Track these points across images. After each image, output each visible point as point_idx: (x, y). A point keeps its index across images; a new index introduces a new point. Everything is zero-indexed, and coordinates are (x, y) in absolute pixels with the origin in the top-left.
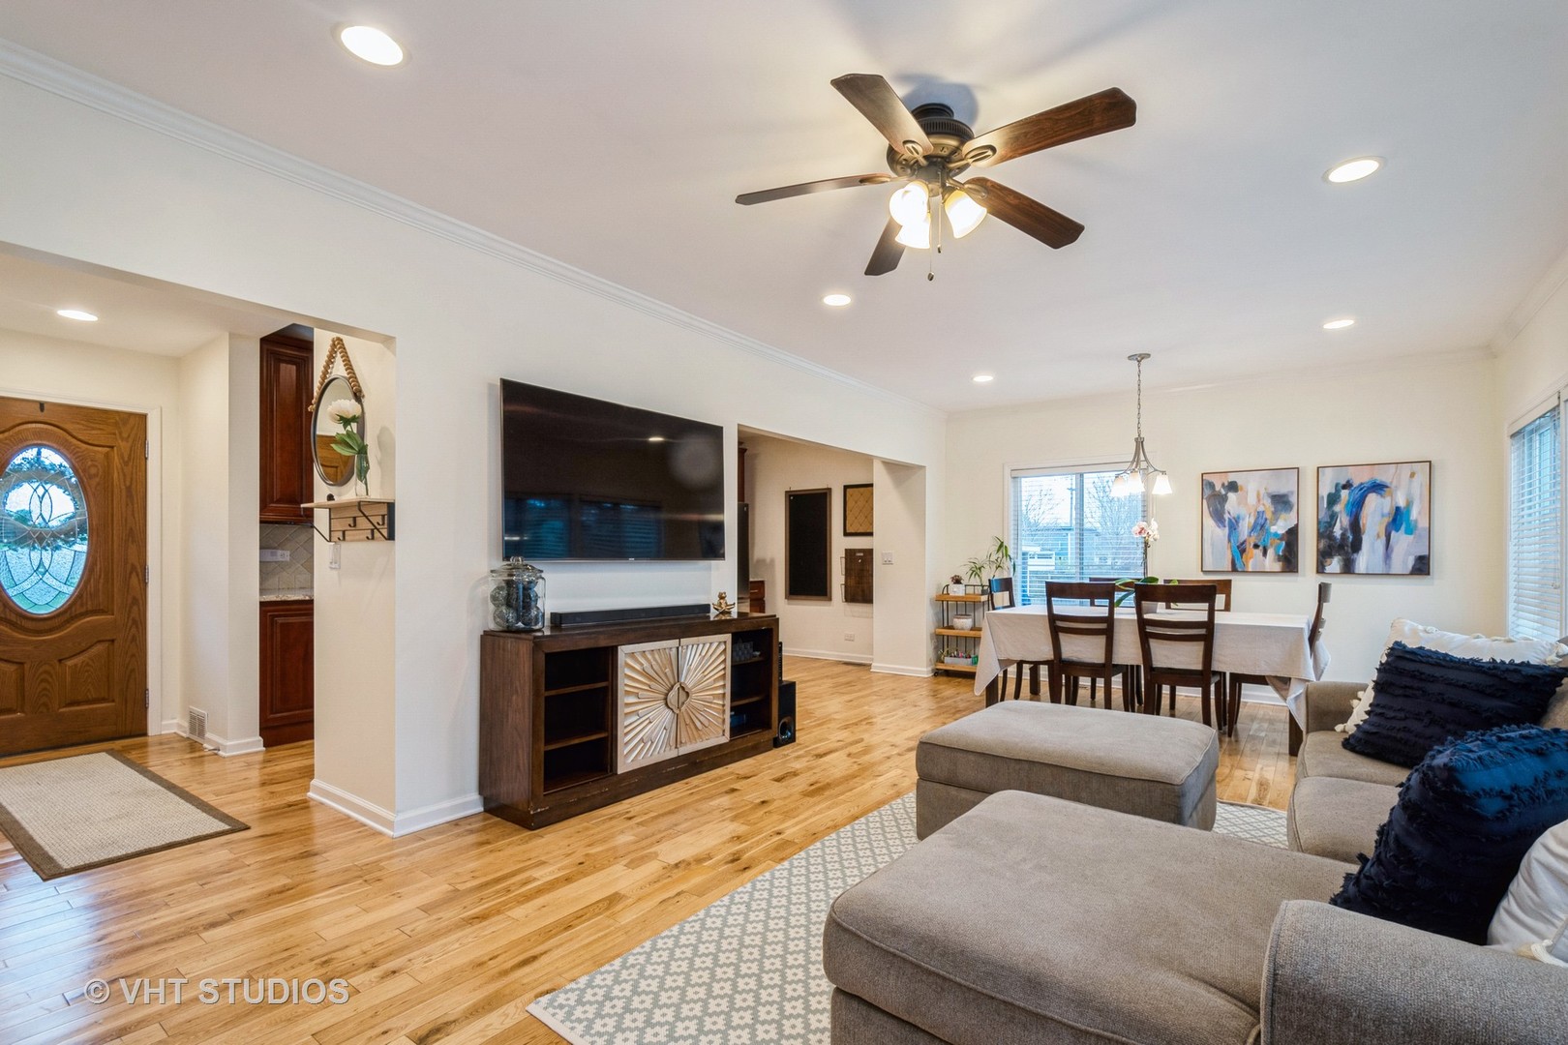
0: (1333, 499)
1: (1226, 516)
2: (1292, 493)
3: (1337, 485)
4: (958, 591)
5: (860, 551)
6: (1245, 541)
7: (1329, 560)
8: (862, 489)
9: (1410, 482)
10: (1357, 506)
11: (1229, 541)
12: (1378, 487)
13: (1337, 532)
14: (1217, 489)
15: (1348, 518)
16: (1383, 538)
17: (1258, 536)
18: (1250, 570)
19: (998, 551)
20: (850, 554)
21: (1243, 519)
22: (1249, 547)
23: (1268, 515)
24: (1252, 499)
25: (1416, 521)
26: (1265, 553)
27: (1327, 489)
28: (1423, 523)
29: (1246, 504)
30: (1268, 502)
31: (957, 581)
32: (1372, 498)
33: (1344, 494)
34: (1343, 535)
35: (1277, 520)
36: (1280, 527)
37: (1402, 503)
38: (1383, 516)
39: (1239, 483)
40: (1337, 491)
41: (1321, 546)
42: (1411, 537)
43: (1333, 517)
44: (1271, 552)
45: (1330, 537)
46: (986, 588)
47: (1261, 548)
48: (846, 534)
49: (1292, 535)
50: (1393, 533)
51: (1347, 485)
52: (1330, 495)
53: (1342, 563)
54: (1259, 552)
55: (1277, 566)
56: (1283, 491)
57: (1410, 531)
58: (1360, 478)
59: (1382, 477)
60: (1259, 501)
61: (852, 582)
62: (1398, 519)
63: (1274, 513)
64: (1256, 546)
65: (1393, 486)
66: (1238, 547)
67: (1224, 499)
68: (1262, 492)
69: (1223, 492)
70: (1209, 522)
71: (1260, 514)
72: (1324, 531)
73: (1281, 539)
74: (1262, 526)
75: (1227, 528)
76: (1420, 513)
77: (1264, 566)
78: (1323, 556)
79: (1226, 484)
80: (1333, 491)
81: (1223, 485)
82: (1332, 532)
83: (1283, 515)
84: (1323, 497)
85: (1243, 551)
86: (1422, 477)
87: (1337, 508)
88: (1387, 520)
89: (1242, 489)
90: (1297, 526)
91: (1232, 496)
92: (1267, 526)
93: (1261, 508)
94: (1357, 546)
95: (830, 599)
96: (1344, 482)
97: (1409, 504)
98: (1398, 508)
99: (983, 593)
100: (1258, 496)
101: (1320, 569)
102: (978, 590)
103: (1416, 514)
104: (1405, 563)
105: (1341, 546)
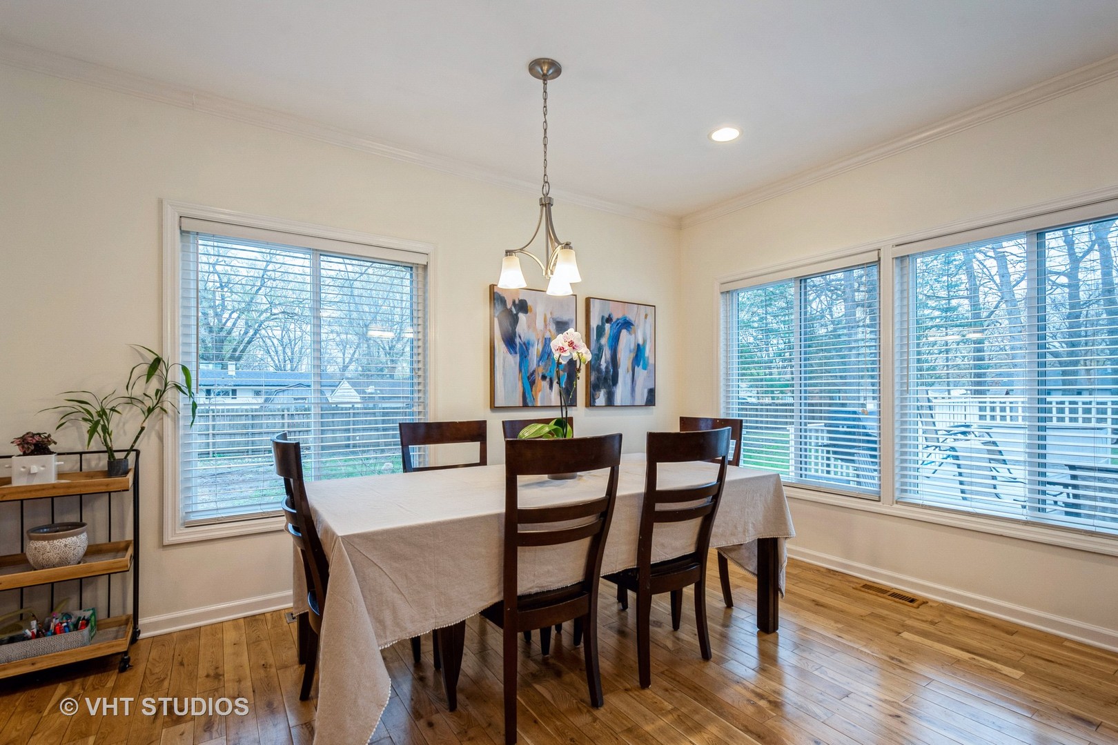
0: (600, 331)
1: (518, 340)
2: (572, 321)
3: (603, 317)
4: (39, 472)
6: (534, 371)
7: (597, 393)
9: (645, 322)
10: (615, 339)
11: (520, 371)
12: (627, 324)
13: (603, 364)
14: (509, 307)
15: (610, 352)
16: (631, 372)
17: (545, 365)
18: (539, 405)
19: (149, 375)
21: (533, 346)
22: (538, 378)
24: (540, 324)
25: (648, 358)
26: (551, 386)
27: (595, 323)
28: (651, 361)
29: (535, 329)
31: (35, 445)
32: (624, 332)
33: (607, 326)
34: (607, 368)
37: (641, 342)
38: (630, 351)
39: (529, 303)
40: (603, 324)
41: (593, 378)
42: (646, 371)
43: (600, 349)
44: (555, 385)
45: (599, 370)
47: (548, 379)
49: (572, 367)
50: (636, 367)
51: (609, 320)
52: (598, 327)
53: (606, 396)
54: (545, 384)
55: (562, 399)
56: (564, 319)
57: (645, 368)
58: (617, 313)
59: (631, 317)
60: (546, 326)
62: (638, 355)
64: (544, 378)
65: (636, 325)
66: (529, 378)
67: (515, 320)
68: (549, 316)
69: (515, 312)
70: (500, 347)
71: (545, 342)
72: (594, 365)
73: (563, 371)
74: (549, 355)
75: (518, 355)
76: (650, 351)
77: (551, 400)
78: (593, 388)
79: (517, 302)
80: (600, 324)
81: (514, 302)
82: (600, 365)
84: (593, 328)
85: (532, 383)
86: (650, 319)
87: (604, 341)
88: (633, 355)
89: (531, 311)
91: (521, 316)
92: (552, 355)
93: (546, 336)
94: (615, 380)
96: (606, 316)
97: (645, 342)
98: (638, 345)
99: (115, 468)
100: (545, 321)
101: (590, 403)
102: (102, 462)
103: (648, 352)
104: (642, 394)
105: (606, 379)
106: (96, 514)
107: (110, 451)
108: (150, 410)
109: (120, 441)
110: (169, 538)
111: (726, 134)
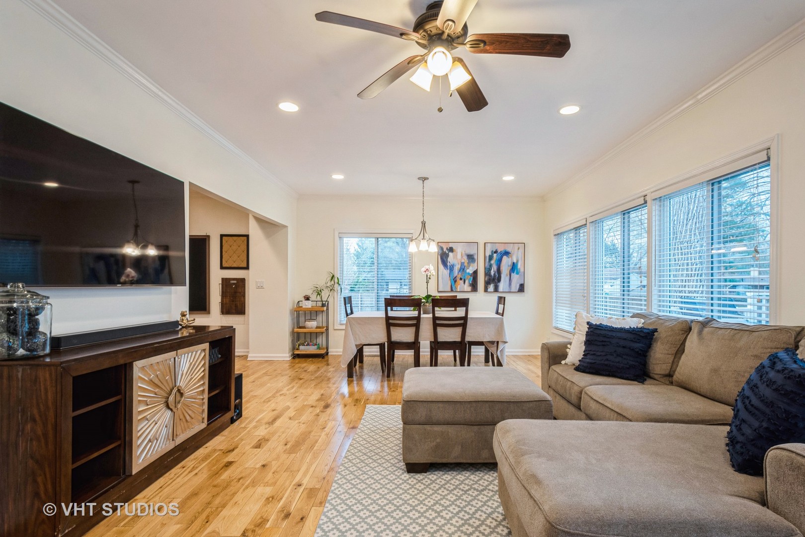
0: (491, 258)
1: (448, 264)
2: (475, 254)
3: (492, 251)
4: (308, 305)
5: (234, 279)
6: (456, 277)
7: (489, 286)
8: (235, 238)
9: (518, 251)
10: (500, 261)
11: (450, 276)
12: (507, 253)
13: (492, 273)
14: (445, 250)
15: (496, 267)
16: (509, 276)
17: (462, 274)
18: (458, 290)
19: (331, 280)
20: (225, 282)
21: (456, 266)
22: (458, 279)
23: (466, 264)
24: (459, 256)
25: (520, 269)
26: (464, 283)
27: (488, 253)
28: (522, 270)
29: (457, 258)
30: (465, 258)
31: (307, 298)
32: (505, 258)
33: (495, 255)
34: (494, 274)
35: (469, 267)
36: (470, 271)
37: (515, 261)
38: (509, 266)
39: (454, 248)
40: (492, 254)
41: (486, 279)
42: (518, 275)
43: (491, 266)
44: (467, 282)
45: (490, 275)
46: (324, 302)
47: (463, 280)
48: (222, 268)
49: (475, 273)
50: (512, 274)
51: (496, 252)
52: (489, 256)
53: (494, 287)
54: (462, 282)
55: (469, 289)
56: (472, 253)
57: (517, 273)
58: (501, 249)
59: (509, 249)
60: (462, 257)
61: (227, 300)
62: (514, 268)
63: (468, 263)
64: (461, 279)
65: (512, 253)
66: (453, 279)
67: (447, 256)
68: (463, 253)
69: (447, 252)
70: (441, 267)
71: (462, 264)
72: (487, 273)
73: (471, 276)
74: (463, 269)
75: (449, 270)
76: (521, 265)
77: (464, 289)
78: (487, 283)
79: (448, 248)
80: (491, 254)
81: (447, 248)
82: (490, 273)
83: (472, 264)
84: (487, 257)
85: (455, 281)
86: (521, 250)
87: (493, 262)
88: (510, 268)
89: (455, 251)
90: (477, 269)
91: (451, 254)
92: (465, 269)
93: (463, 261)
94: (499, 280)
95: (209, 313)
96: (494, 250)
97: (517, 261)
98: (514, 263)
99: (323, 305)
100: (462, 255)
101: (486, 290)
102: (320, 304)
103: (520, 266)
104: (516, 287)
105: (494, 279)
106: (320, 318)
107: (322, 301)
108: (331, 290)
109: (324, 299)
110: (336, 328)
111: (508, 178)
